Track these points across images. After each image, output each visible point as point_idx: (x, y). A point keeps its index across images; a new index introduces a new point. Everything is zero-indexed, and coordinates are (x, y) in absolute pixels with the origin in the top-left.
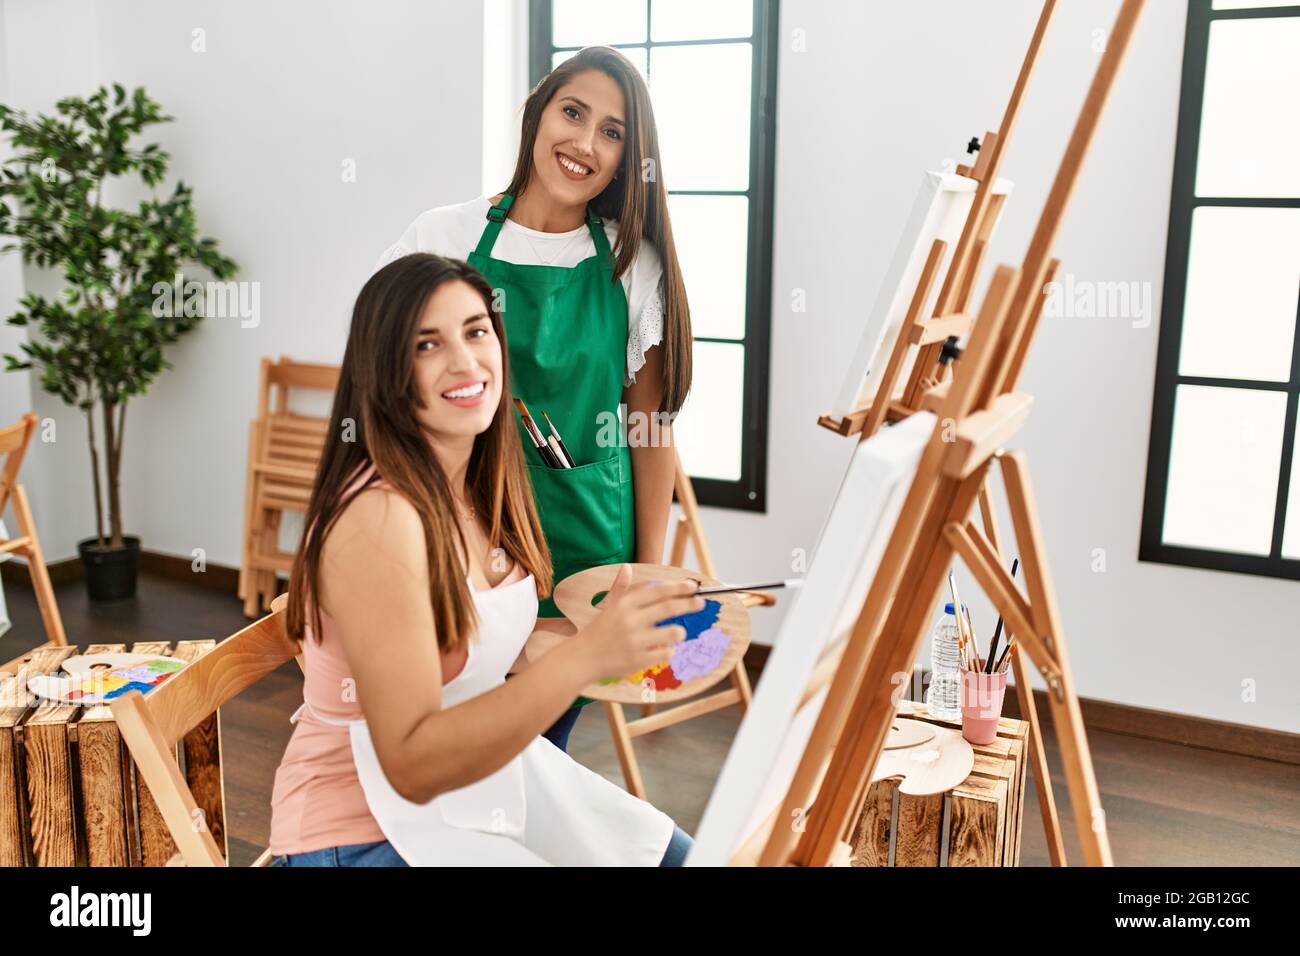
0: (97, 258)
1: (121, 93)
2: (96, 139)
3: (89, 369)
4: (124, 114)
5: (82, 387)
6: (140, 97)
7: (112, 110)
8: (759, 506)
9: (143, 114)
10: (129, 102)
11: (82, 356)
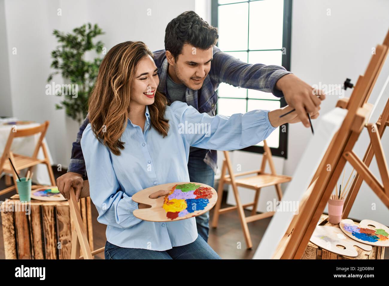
0: (83, 76)
1: (90, 26)
2: (83, 40)
3: (80, 109)
4: (91, 32)
5: (77, 114)
6: (96, 27)
7: (87, 31)
8: (285, 156)
9: (96, 32)
10: (93, 28)
11: (78, 106)
